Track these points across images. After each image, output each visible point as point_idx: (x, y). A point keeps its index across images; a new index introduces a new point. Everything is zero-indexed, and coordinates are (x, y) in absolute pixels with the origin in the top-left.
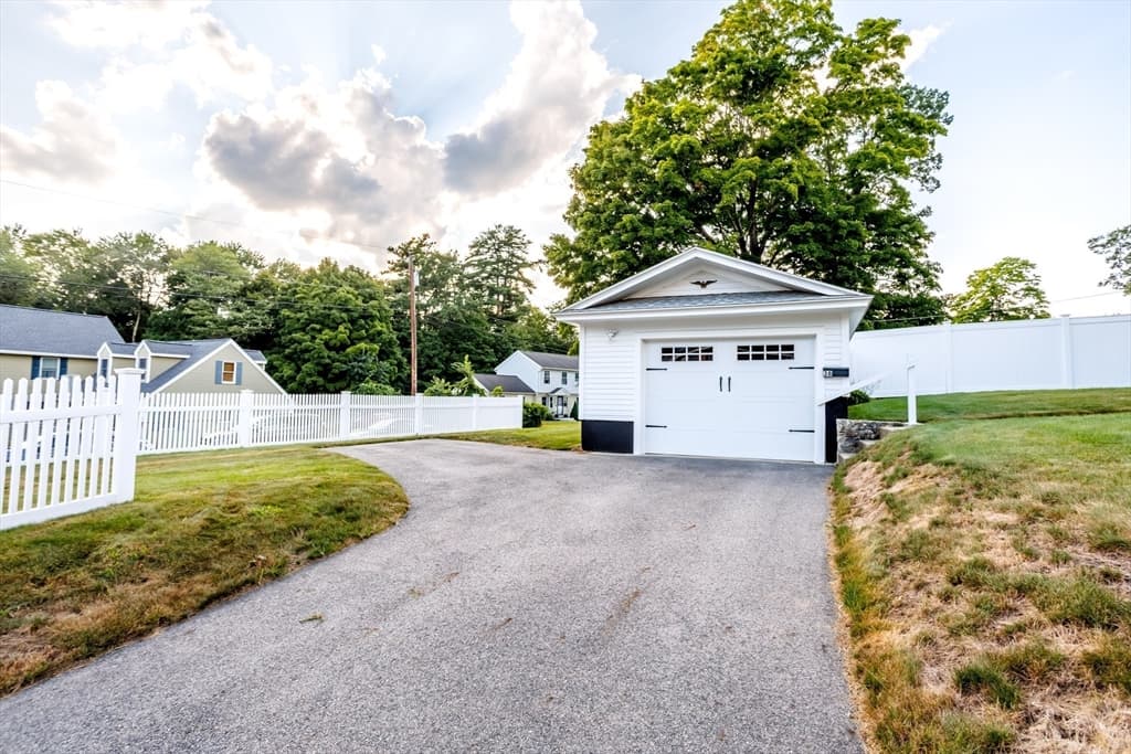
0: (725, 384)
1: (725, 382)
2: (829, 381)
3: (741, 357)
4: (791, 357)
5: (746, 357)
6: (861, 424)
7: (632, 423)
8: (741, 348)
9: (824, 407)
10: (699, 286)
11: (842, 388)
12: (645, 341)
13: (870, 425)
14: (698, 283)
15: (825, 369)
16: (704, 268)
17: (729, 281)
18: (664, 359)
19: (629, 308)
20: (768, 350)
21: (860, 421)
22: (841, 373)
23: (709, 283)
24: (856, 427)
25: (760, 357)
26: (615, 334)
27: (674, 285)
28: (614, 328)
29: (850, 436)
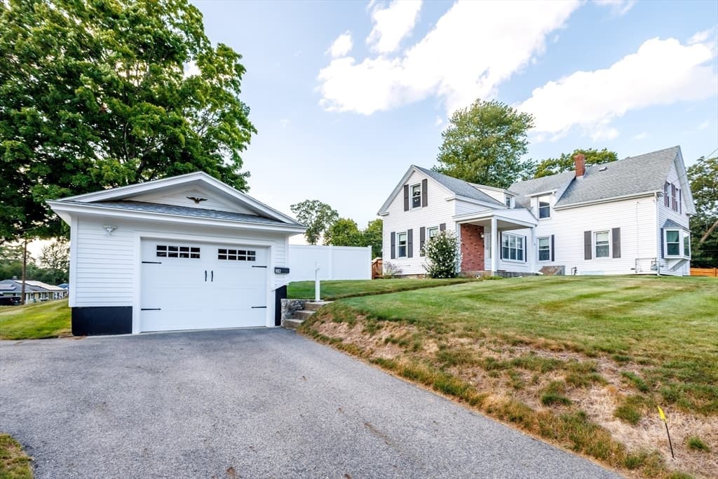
0: (209, 276)
1: (209, 274)
2: (278, 276)
3: (220, 257)
4: (254, 259)
5: (224, 258)
6: (295, 302)
7: (131, 308)
8: (221, 251)
9: (275, 292)
10: (193, 201)
11: (284, 280)
12: (142, 239)
13: (300, 302)
14: (193, 199)
15: (276, 268)
16: (198, 189)
17: (218, 202)
18: (158, 254)
19: (131, 208)
20: (239, 254)
21: (295, 300)
22: (285, 271)
23: (202, 200)
24: (293, 304)
25: (234, 258)
26: (114, 229)
27: (172, 196)
28: (113, 225)
29: (290, 309)
